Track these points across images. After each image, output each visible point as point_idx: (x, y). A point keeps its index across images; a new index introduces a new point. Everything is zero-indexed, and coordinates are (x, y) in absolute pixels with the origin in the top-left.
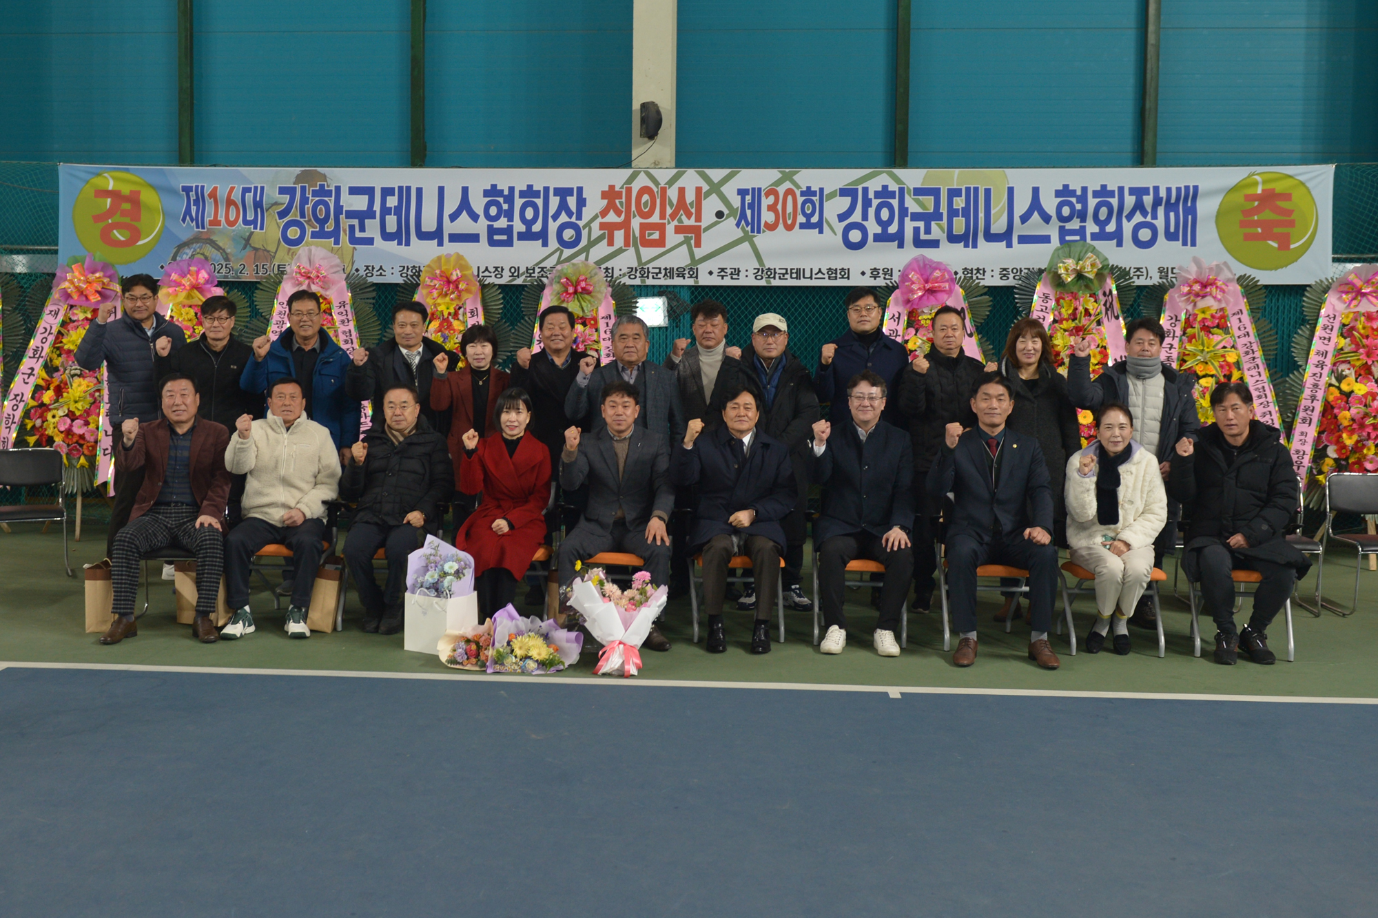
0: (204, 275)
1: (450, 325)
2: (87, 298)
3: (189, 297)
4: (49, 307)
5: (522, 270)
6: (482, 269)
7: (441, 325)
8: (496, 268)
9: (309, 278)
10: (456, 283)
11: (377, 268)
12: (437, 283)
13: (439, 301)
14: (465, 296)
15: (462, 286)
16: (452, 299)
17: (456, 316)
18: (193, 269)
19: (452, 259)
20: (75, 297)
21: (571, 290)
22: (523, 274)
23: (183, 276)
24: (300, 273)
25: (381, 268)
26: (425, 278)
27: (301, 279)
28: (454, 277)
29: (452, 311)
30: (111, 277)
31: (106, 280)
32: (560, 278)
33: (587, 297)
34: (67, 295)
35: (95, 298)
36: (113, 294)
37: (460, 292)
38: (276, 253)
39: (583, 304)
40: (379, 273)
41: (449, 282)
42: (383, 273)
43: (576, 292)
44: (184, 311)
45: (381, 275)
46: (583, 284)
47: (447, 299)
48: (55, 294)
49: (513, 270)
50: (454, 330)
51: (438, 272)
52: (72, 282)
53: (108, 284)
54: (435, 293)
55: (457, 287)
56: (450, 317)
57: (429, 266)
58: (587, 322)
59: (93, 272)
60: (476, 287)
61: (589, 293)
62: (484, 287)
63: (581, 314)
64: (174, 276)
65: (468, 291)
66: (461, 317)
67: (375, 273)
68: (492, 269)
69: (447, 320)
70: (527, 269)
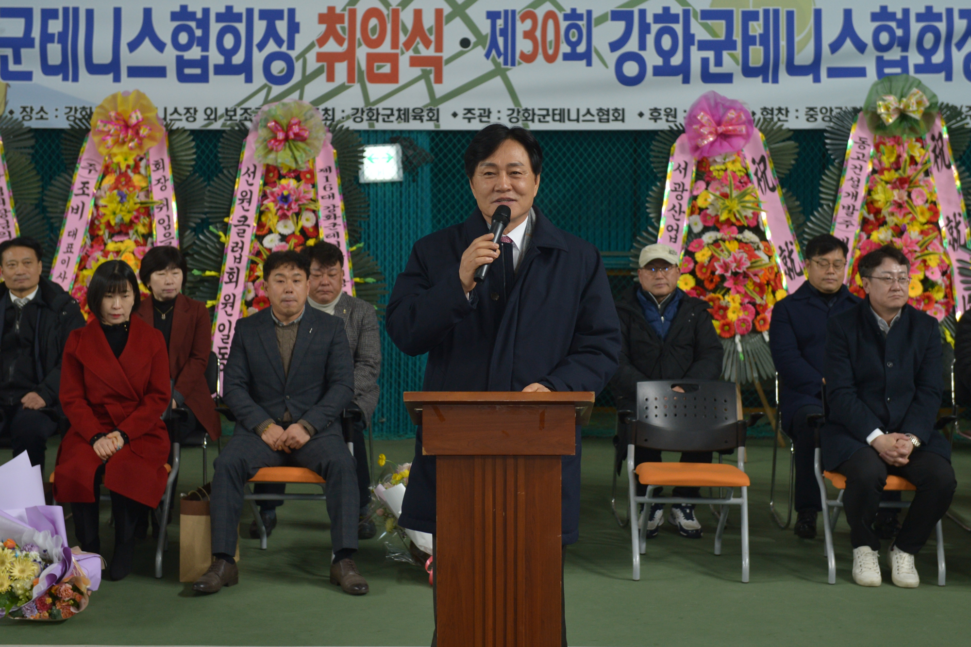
1: (129, 180)
5: (221, 111)
6: (170, 110)
7: (118, 180)
8: (188, 110)
10: (136, 128)
11: (37, 109)
12: (112, 128)
13: (115, 150)
14: (147, 144)
15: (143, 131)
16: (131, 149)
17: (136, 168)
19: (131, 98)
21: (281, 136)
22: (221, 116)
25: (42, 109)
26: (96, 122)
28: (133, 121)
29: (131, 162)
32: (267, 121)
33: (301, 144)
37: (141, 139)
39: (297, 154)
40: (39, 116)
41: (127, 127)
42: (45, 116)
43: (287, 139)
45: (42, 118)
46: (296, 129)
47: (125, 148)
49: (209, 112)
50: (134, 187)
51: (113, 114)
54: (110, 141)
55: (137, 133)
56: (129, 172)
57: (101, 107)
58: (302, 176)
60: (161, 134)
61: (304, 140)
62: (171, 133)
63: (294, 166)
65: (151, 137)
66: (142, 171)
67: (34, 115)
68: (182, 111)
69: (124, 174)
70: (227, 110)
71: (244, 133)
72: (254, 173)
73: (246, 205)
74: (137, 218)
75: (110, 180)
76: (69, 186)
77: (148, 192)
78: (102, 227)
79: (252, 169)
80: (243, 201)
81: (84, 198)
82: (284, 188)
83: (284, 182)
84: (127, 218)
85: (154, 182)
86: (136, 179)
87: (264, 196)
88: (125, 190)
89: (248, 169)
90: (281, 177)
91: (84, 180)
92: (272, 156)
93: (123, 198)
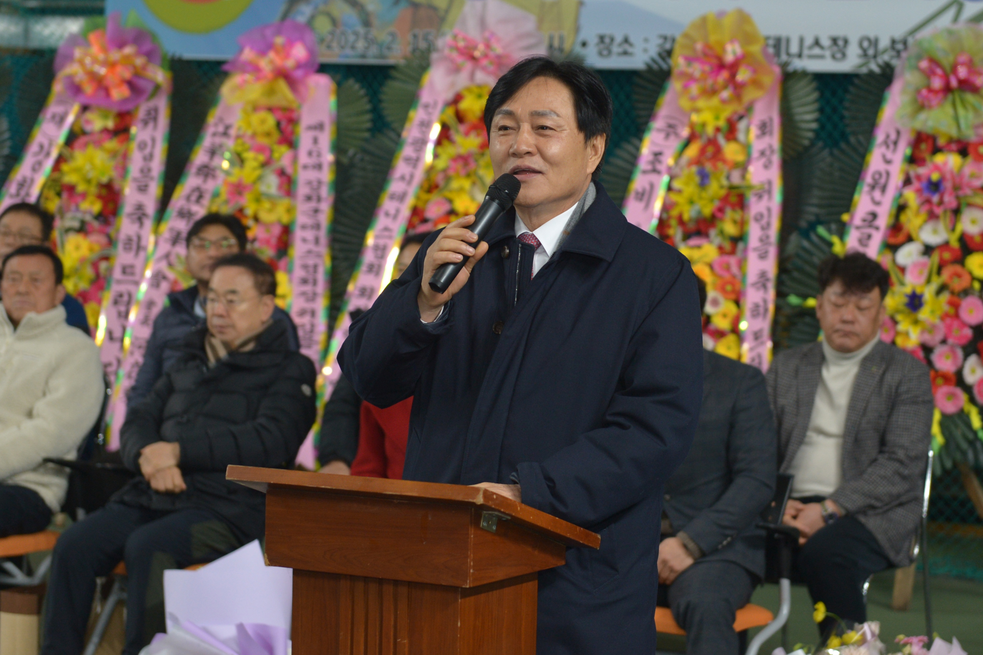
0: (299, 52)
1: (718, 154)
2: (107, 91)
3: (271, 92)
4: (53, 108)
5: (884, 43)
6: (809, 41)
7: (703, 151)
8: (835, 41)
9: (472, 58)
10: (733, 68)
11: (619, 39)
12: (696, 70)
13: (701, 103)
14: (750, 94)
15: (743, 75)
16: (724, 102)
17: (731, 132)
18: (279, 40)
19: (728, 22)
20: (89, 89)
21: (937, 83)
22: (885, 51)
23: (263, 53)
24: (458, 49)
25: (626, 41)
26: (679, 62)
27: (460, 60)
28: (729, 58)
29: (722, 123)
30: (150, 55)
31: (139, 61)
33: (970, 97)
34: (76, 89)
35: (119, 93)
36: (149, 88)
37: (738, 88)
38: (447, 11)
39: (961, 112)
40: (620, 50)
41: (721, 66)
42: (630, 50)
43: (947, 89)
44: (256, 118)
45: (625, 53)
46: (962, 72)
47: (715, 101)
48: (58, 87)
49: (866, 44)
50: (724, 161)
51: (699, 46)
52: (81, 63)
53: (144, 68)
54: (695, 89)
55: (733, 75)
56: (721, 140)
57: (686, 36)
58: (971, 149)
59: (121, 45)
60: (771, 78)
61: (975, 90)
62: (789, 77)
63: (954, 133)
64: (248, 54)
65: (756, 83)
66: (741, 136)
67: (616, 49)
68: (826, 42)
69: (712, 142)
70: (894, 42)
71: (886, 76)
72: (895, 143)
73: (877, 194)
74: (721, 210)
75: (693, 151)
76: (634, 158)
77: (743, 167)
78: (673, 222)
79: (893, 136)
80: (873, 187)
81: (653, 177)
82: (937, 168)
83: (939, 159)
84: (707, 211)
85: (755, 154)
86: (731, 151)
87: (907, 182)
88: (708, 167)
89: (888, 136)
90: (936, 150)
91: (657, 149)
92: (923, 116)
93: (704, 179)
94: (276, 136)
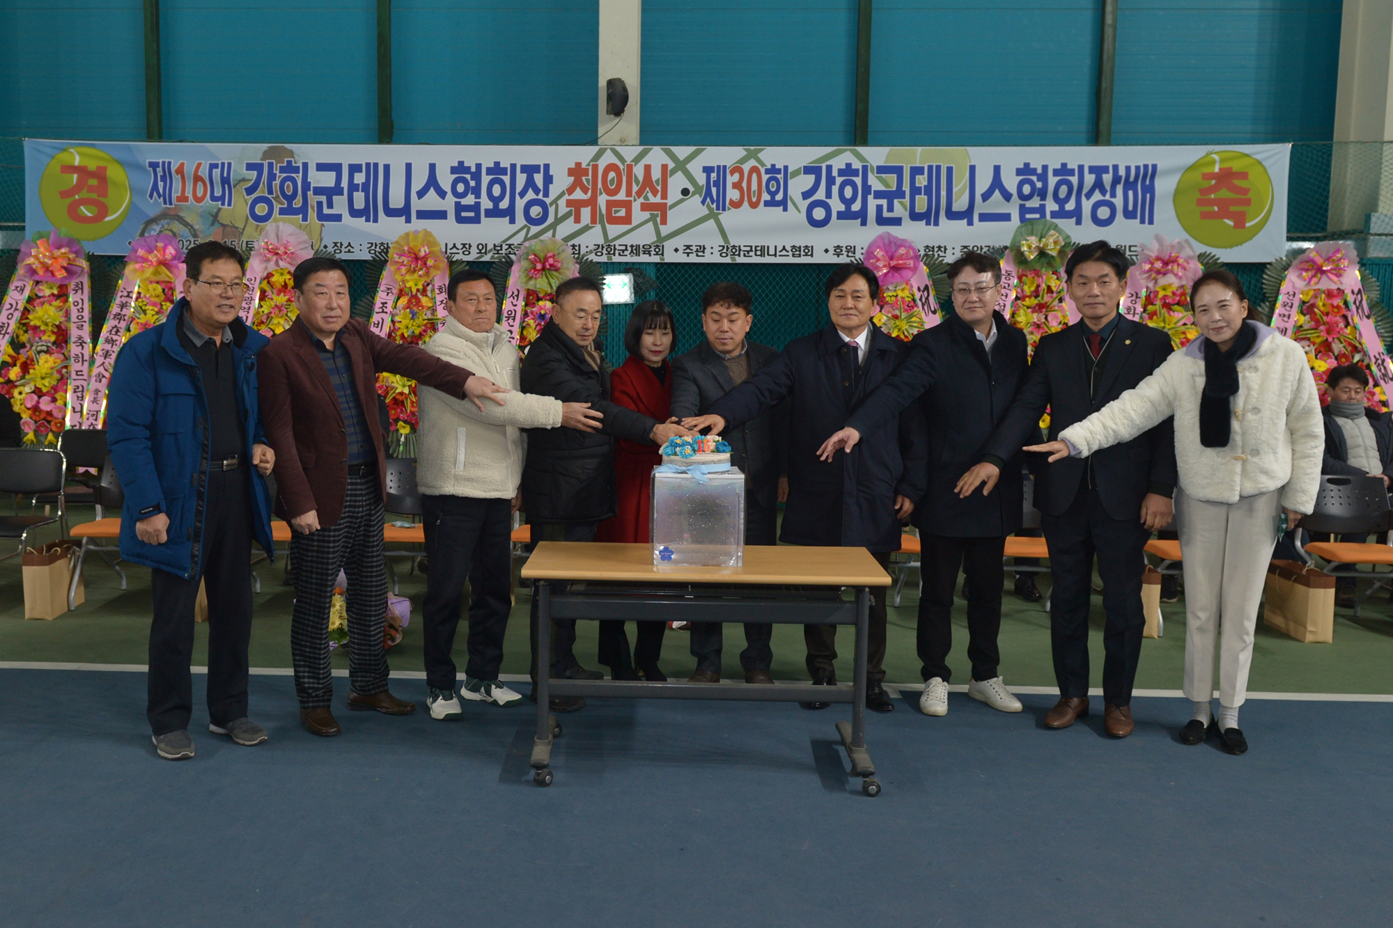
0: (171, 251)
1: (418, 301)
2: (53, 275)
3: (156, 273)
4: (15, 283)
5: (490, 247)
6: (450, 246)
7: (410, 301)
8: (464, 245)
9: (277, 254)
10: (424, 260)
11: (345, 244)
12: (406, 260)
13: (408, 277)
14: (433, 272)
15: (430, 262)
16: (420, 276)
17: (424, 292)
18: (160, 245)
19: (420, 235)
20: (41, 272)
21: (539, 266)
22: (490, 251)
23: (150, 251)
24: (268, 249)
25: (349, 244)
26: (392, 255)
27: (269, 256)
28: (422, 254)
29: (420, 287)
30: (77, 253)
31: (72, 256)
32: (528, 254)
33: (554, 273)
34: (32, 272)
35: (61, 274)
36: (79, 270)
37: (428, 269)
38: (244, 229)
39: (551, 280)
40: (347, 250)
41: (417, 258)
42: (352, 250)
43: (544, 269)
44: (151, 287)
45: (349, 251)
46: (551, 261)
47: (416, 276)
48: (20, 270)
49: (480, 247)
50: (423, 307)
51: (406, 248)
52: (36, 257)
53: (74, 260)
54: (404, 270)
55: (425, 264)
56: (419, 294)
57: (397, 242)
59: (59, 248)
60: (444, 264)
61: (557, 270)
62: (451, 263)
64: (141, 252)
65: (435, 267)
66: (429, 294)
67: (343, 249)
68: (459, 246)
69: (415, 297)
70: (495, 246)
71: (510, 264)
72: (517, 296)
73: (511, 321)
74: (425, 331)
75: (403, 301)
76: (371, 305)
77: (434, 310)
78: (398, 338)
79: (516, 293)
80: (508, 318)
81: (383, 315)
82: (541, 308)
83: (541, 303)
84: (417, 332)
85: (438, 303)
86: (424, 300)
87: (526, 315)
88: (415, 309)
89: (513, 293)
90: (539, 299)
91: (384, 301)
92: (532, 282)
93: (414, 315)
94: (163, 297)
